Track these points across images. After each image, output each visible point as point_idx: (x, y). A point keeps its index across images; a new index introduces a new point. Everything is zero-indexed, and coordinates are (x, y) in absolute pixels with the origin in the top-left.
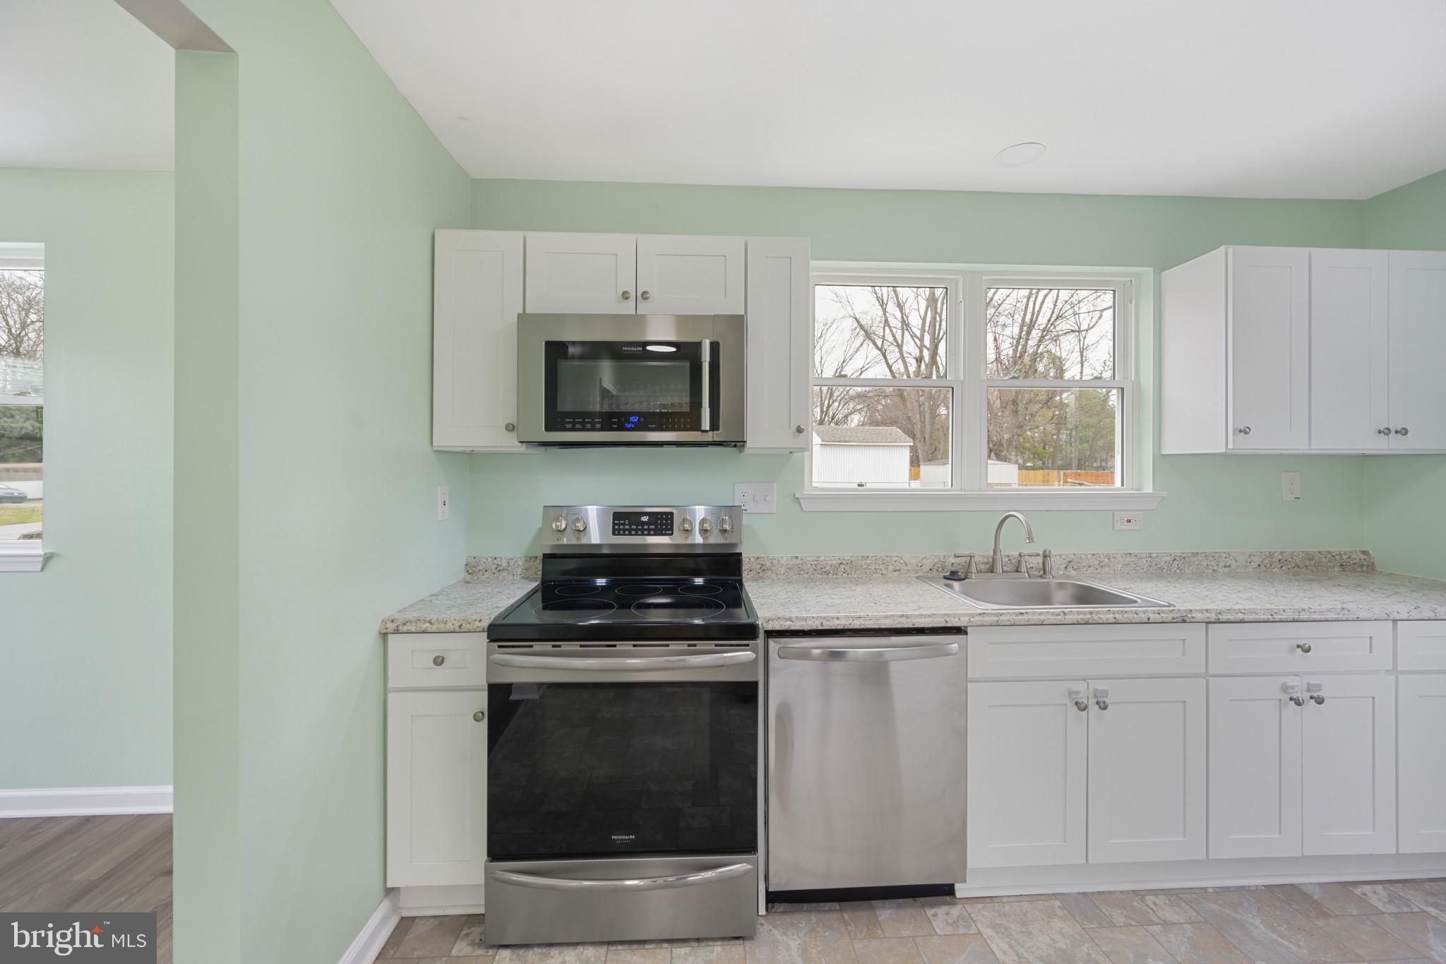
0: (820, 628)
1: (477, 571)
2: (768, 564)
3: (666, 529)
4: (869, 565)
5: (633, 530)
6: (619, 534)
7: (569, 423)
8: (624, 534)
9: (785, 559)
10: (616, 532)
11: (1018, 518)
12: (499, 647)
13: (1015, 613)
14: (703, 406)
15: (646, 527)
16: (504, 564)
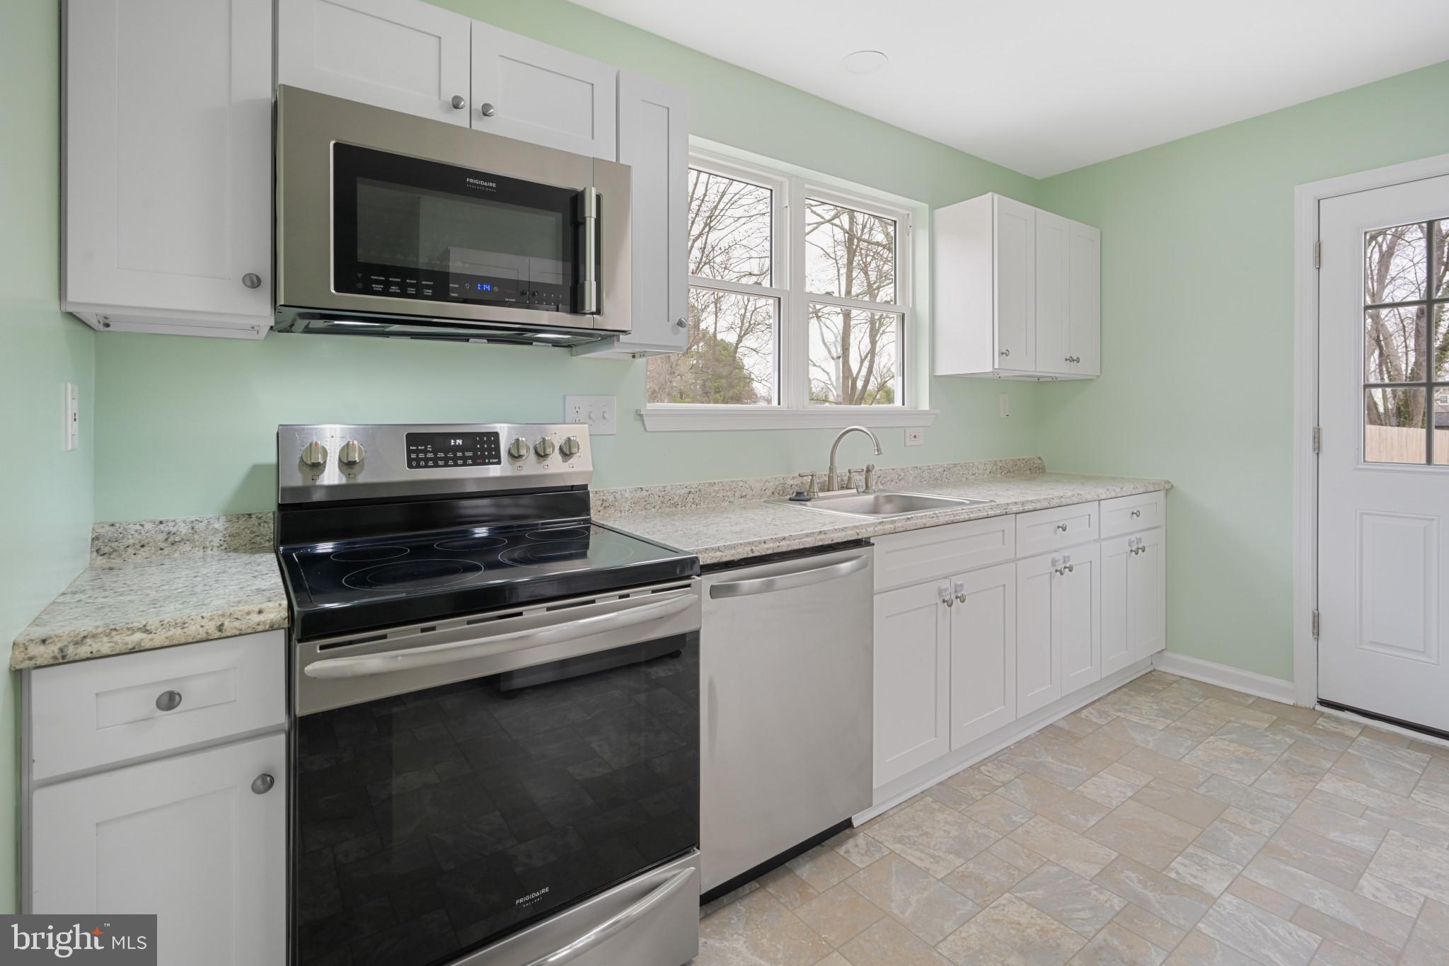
0: (751, 555)
1: (122, 548)
2: (611, 498)
3: (490, 457)
4: (717, 492)
5: (441, 459)
6: (418, 466)
7: (378, 282)
8: (426, 466)
9: (628, 491)
10: (414, 464)
11: (863, 431)
12: (322, 648)
13: (903, 519)
14: (588, 278)
15: (459, 454)
16: (184, 531)
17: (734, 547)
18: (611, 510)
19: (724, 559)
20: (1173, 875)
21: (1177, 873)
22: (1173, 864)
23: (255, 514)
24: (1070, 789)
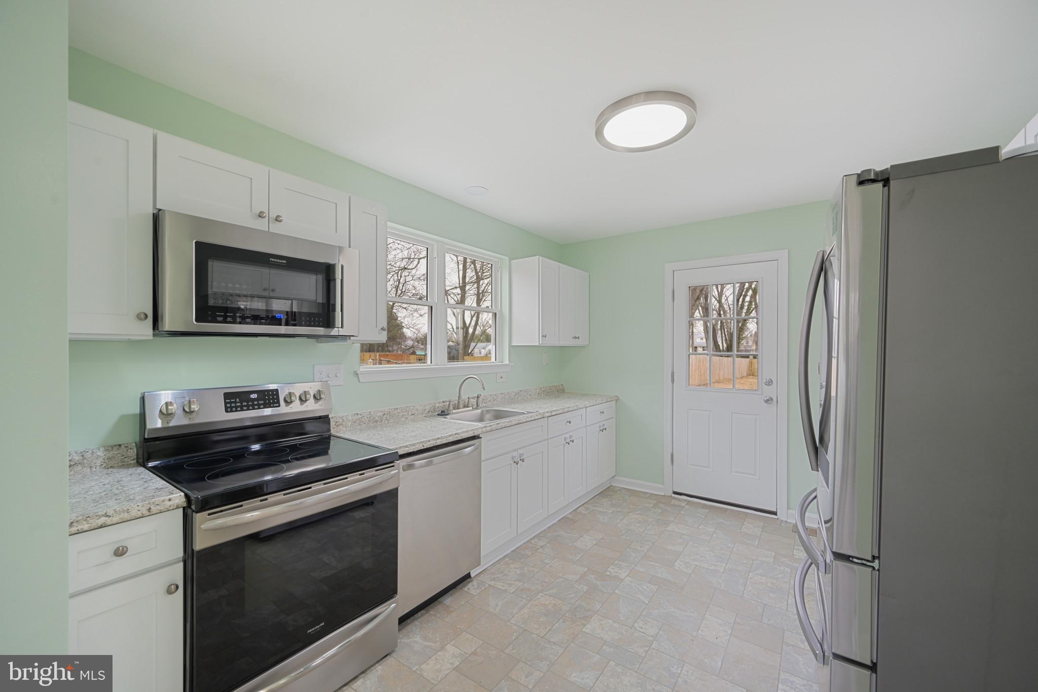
0: (423, 448)
2: (341, 420)
3: (274, 403)
5: (245, 406)
6: (231, 411)
7: (220, 316)
8: (236, 411)
9: (350, 416)
10: (229, 410)
11: (475, 378)
12: (209, 515)
13: (496, 423)
14: (337, 310)
15: (256, 403)
16: (77, 458)
17: (414, 445)
18: (341, 427)
19: (410, 451)
20: (608, 573)
21: (610, 572)
22: (609, 569)
23: (123, 444)
24: (570, 544)
